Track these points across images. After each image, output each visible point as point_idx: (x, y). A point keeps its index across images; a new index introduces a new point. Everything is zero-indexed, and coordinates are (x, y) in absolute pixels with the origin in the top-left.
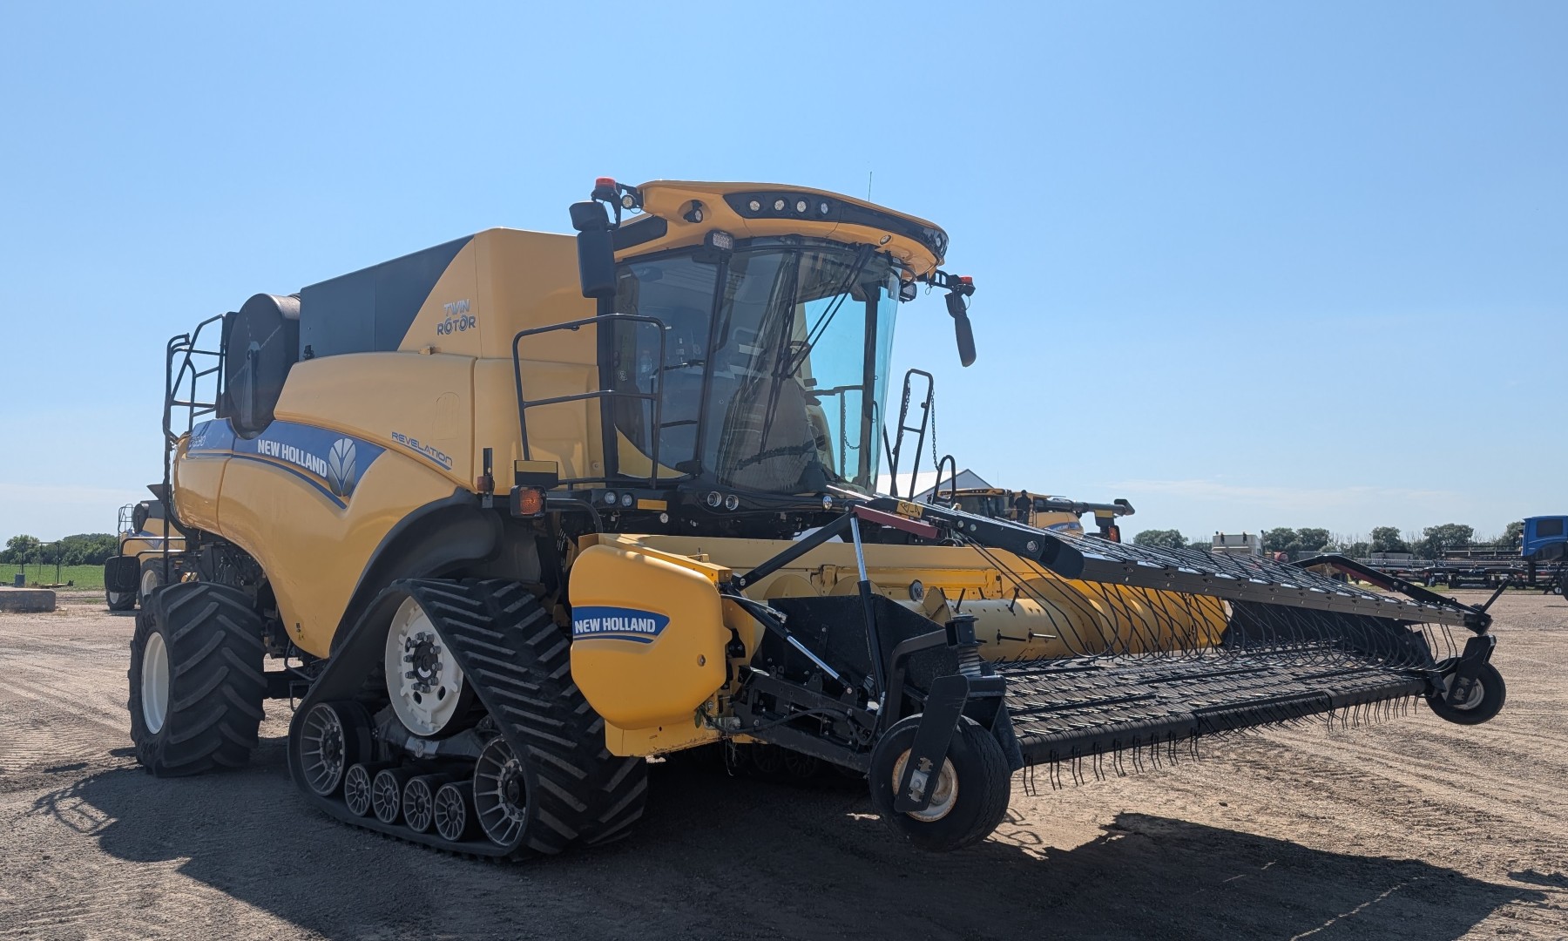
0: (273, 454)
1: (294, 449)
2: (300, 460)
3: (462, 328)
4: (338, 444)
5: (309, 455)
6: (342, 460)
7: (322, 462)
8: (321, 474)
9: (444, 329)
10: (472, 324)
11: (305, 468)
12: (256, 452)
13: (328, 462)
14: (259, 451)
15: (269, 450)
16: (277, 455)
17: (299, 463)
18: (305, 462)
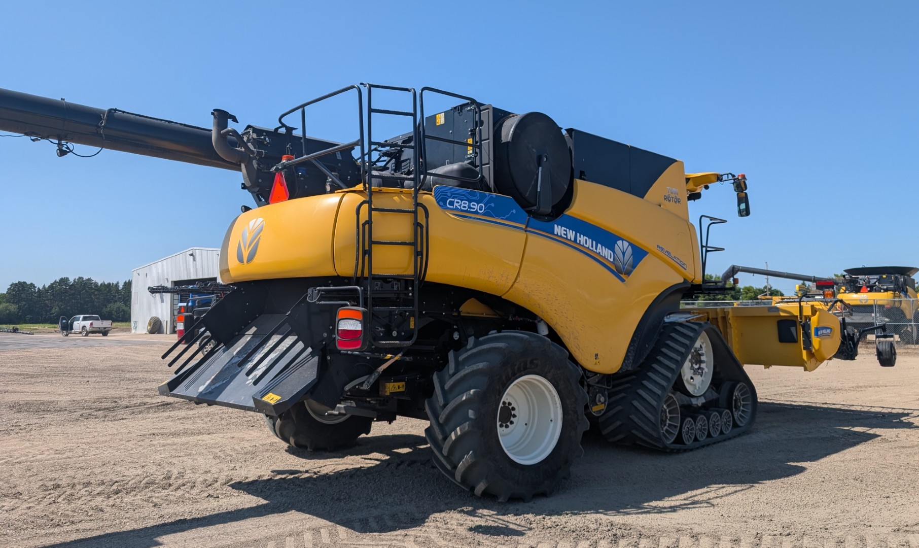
0: (569, 238)
1: (587, 239)
2: (592, 247)
3: (675, 202)
4: (619, 243)
5: (599, 245)
6: (624, 253)
7: (610, 251)
8: (609, 259)
9: (667, 198)
10: (679, 202)
11: (596, 252)
12: (553, 233)
13: (614, 252)
14: (556, 233)
15: (566, 235)
16: (573, 239)
17: (592, 249)
18: (596, 249)
